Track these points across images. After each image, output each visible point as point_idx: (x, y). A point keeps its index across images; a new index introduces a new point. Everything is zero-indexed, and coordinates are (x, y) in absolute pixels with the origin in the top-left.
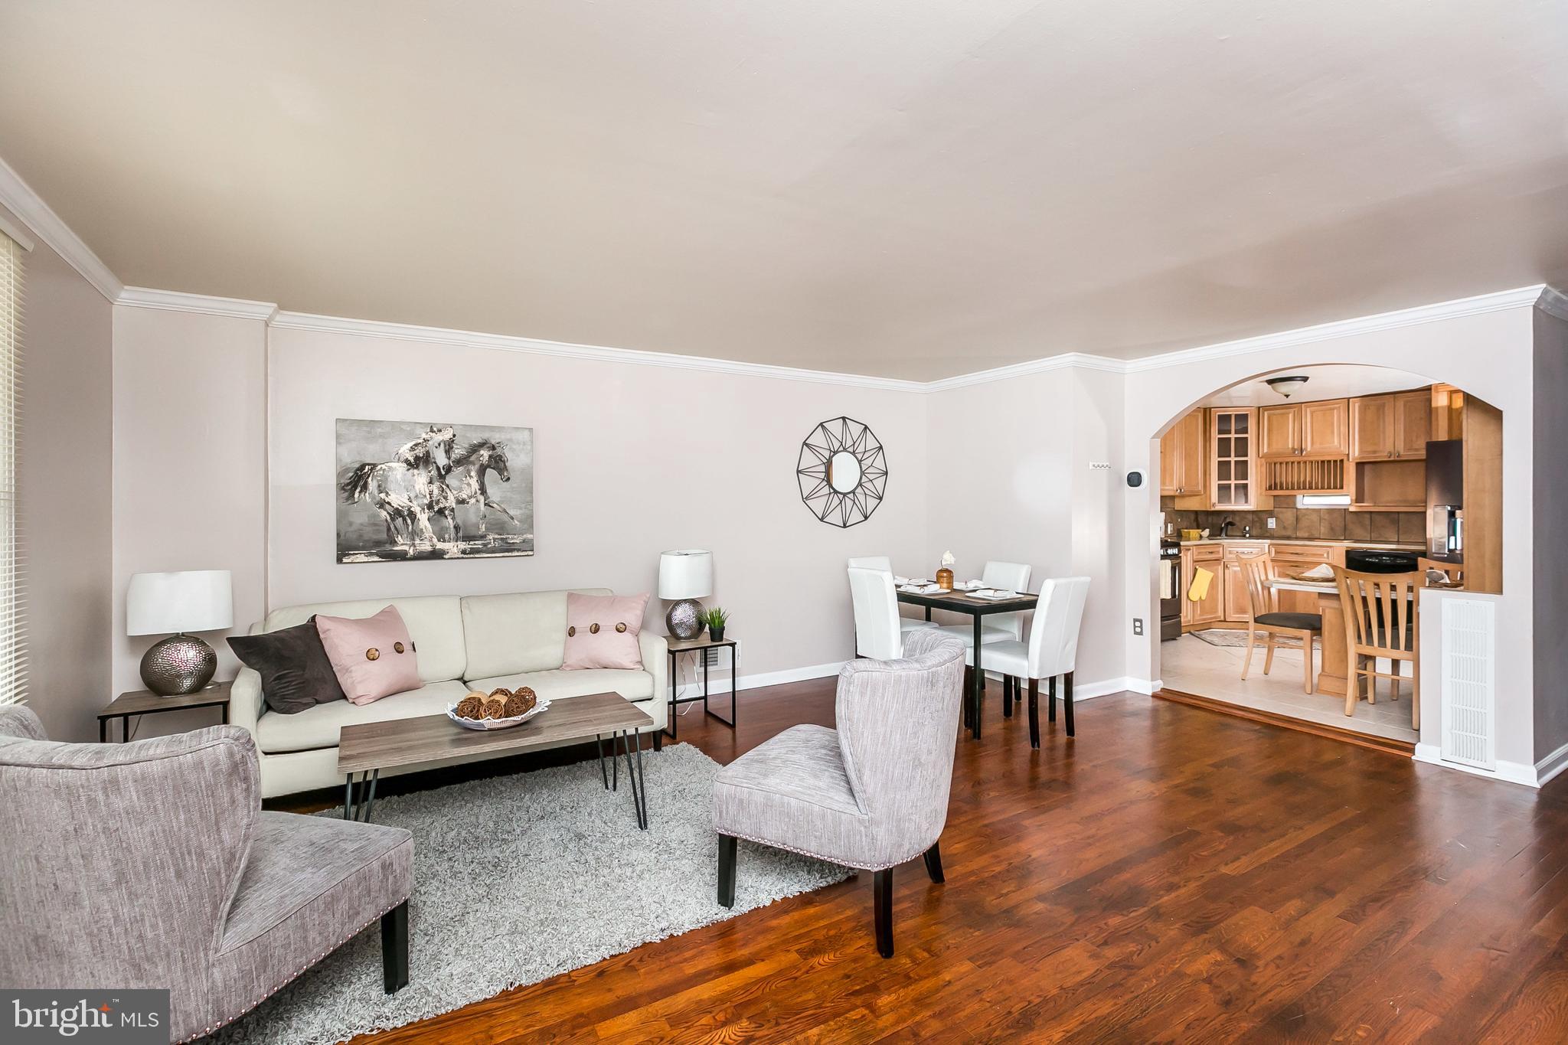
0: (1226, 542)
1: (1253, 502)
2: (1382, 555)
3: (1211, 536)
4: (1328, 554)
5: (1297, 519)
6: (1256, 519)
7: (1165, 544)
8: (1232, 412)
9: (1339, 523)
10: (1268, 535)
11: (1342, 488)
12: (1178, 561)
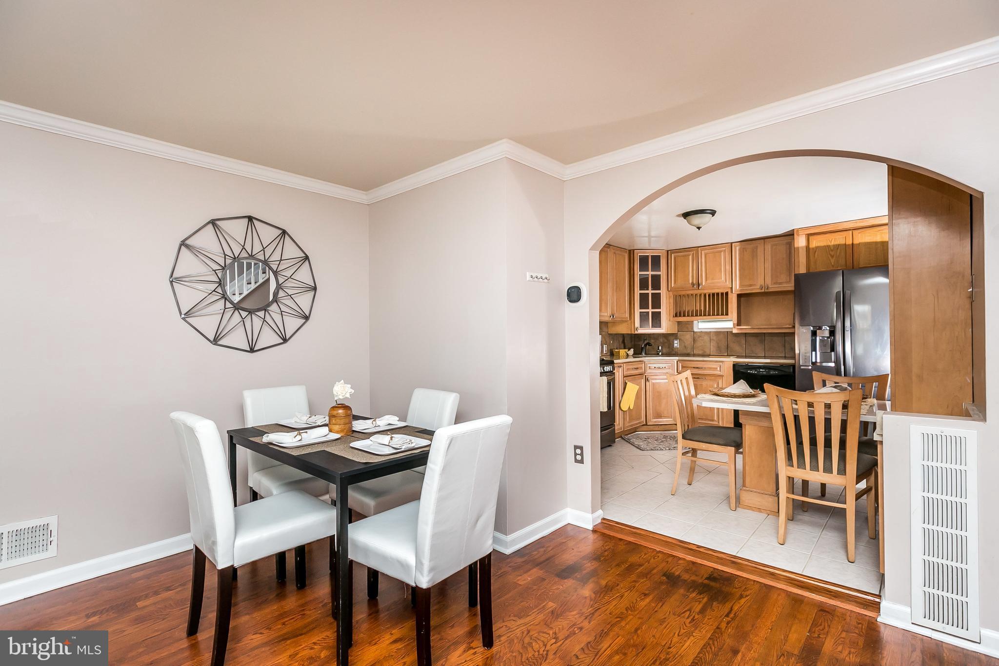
0: (646, 359)
1: (666, 326)
2: (760, 367)
3: (636, 354)
4: (720, 366)
5: (694, 340)
6: (666, 341)
7: (603, 363)
8: (649, 254)
9: (723, 344)
10: (674, 353)
11: (727, 314)
12: (612, 377)
